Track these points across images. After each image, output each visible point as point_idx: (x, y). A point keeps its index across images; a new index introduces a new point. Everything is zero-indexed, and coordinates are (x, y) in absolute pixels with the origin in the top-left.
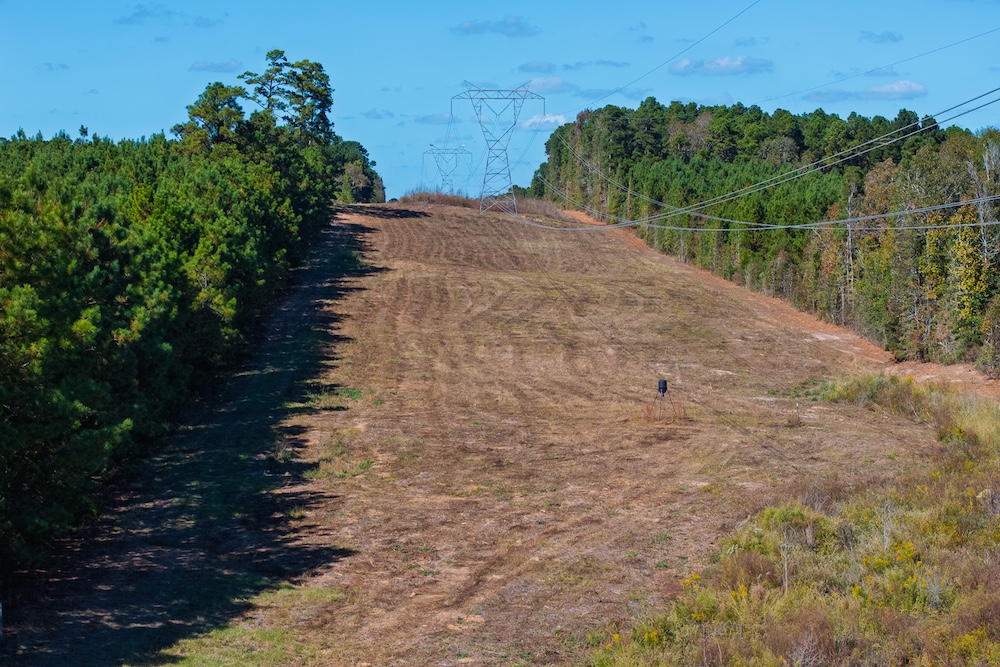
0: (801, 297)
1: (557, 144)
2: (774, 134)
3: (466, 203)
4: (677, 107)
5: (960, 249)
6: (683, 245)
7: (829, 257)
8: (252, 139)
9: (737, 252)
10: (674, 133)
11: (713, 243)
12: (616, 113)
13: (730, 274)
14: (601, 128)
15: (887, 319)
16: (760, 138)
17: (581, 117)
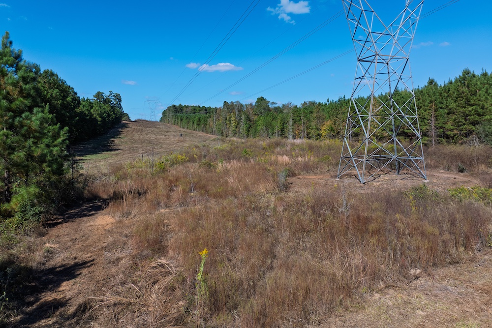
0: (207, 131)
1: (164, 113)
2: (202, 110)
3: (147, 121)
4: (185, 106)
5: (233, 118)
6: (186, 126)
7: (211, 124)
8: (106, 102)
9: (195, 126)
10: (185, 110)
11: (191, 126)
12: (174, 106)
13: (194, 130)
14: (172, 109)
15: (221, 132)
16: (200, 111)
17: (168, 107)
